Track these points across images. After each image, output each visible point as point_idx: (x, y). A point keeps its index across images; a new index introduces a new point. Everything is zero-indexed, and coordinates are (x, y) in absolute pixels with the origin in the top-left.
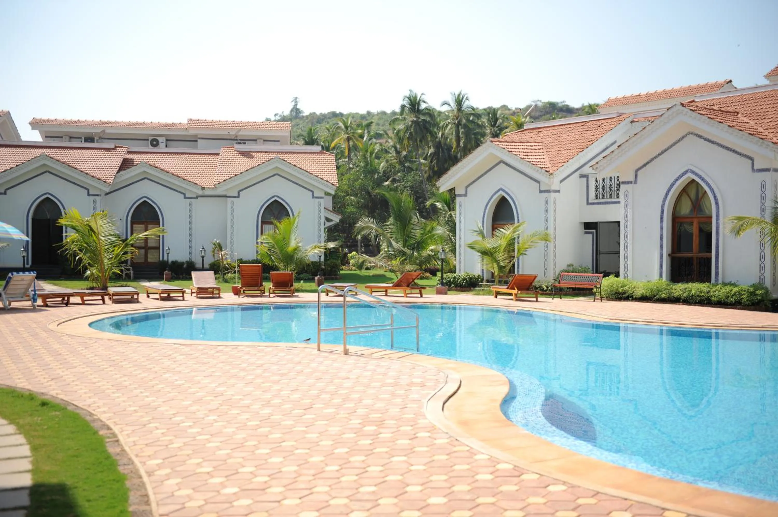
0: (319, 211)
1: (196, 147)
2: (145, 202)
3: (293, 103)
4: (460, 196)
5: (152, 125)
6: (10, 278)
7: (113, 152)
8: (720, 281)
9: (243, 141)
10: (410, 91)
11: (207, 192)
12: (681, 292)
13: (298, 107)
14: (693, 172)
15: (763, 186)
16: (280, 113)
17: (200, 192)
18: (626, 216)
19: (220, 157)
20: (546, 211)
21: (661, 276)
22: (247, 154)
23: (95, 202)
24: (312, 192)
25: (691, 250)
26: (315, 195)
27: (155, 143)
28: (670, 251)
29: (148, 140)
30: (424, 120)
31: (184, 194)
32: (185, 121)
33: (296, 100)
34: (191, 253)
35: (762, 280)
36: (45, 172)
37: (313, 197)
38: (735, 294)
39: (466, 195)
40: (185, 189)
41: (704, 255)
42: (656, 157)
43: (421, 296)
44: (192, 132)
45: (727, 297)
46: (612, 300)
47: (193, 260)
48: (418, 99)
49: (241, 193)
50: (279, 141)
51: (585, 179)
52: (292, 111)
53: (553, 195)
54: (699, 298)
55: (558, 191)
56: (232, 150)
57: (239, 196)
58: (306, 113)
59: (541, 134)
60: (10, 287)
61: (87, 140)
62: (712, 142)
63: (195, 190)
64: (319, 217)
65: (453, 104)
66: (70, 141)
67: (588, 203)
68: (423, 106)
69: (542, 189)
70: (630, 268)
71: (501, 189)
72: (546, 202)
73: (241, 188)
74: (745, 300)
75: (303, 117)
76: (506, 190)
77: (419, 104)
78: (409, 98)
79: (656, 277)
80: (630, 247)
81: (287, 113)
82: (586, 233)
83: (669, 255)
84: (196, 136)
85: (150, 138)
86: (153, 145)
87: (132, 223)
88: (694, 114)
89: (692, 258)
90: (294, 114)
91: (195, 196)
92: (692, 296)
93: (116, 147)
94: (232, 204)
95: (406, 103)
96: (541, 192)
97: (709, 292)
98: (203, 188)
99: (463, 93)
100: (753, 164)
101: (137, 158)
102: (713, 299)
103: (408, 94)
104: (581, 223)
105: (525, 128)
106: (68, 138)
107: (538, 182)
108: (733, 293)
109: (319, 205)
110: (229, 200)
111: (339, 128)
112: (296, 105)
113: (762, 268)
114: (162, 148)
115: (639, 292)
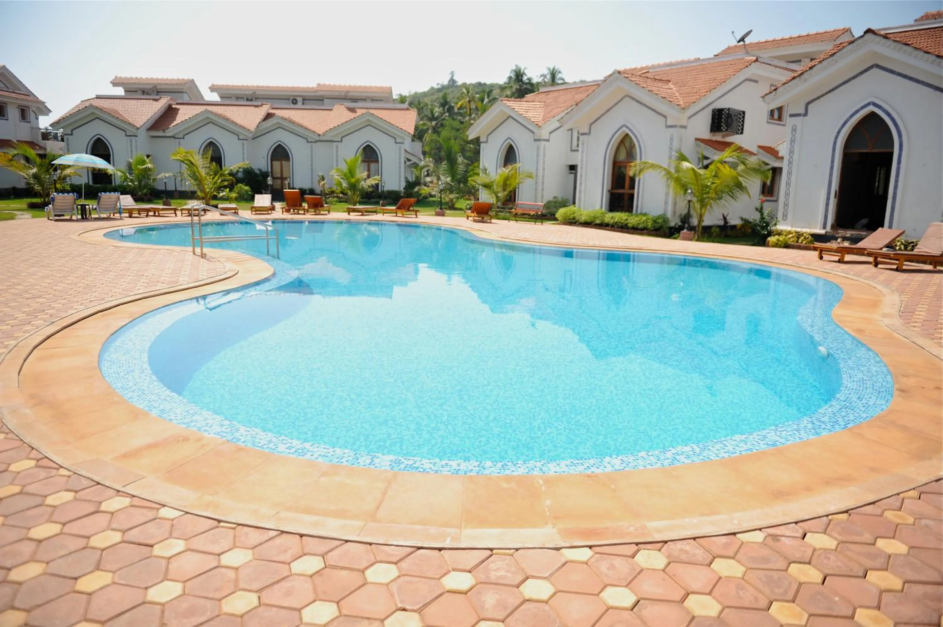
0: (400, 153)
1: (323, 104)
2: (280, 145)
3: (451, 76)
4: (483, 142)
5: (293, 89)
6: (100, 197)
7: (260, 108)
8: (639, 212)
9: (355, 100)
10: (517, 66)
11: (322, 138)
12: (610, 219)
13: (454, 78)
14: (627, 127)
15: (672, 139)
16: (441, 83)
17: (317, 138)
18: (582, 160)
19: (333, 112)
20: (538, 155)
21: (602, 207)
22: (352, 110)
23: (243, 144)
24: (395, 139)
25: (623, 187)
26: (397, 141)
27: (295, 102)
28: (610, 188)
29: (289, 99)
30: (525, 88)
31: (307, 139)
32: (315, 86)
33: (452, 73)
34: (312, 183)
35: (666, 211)
36: (208, 123)
37: (396, 143)
38: (644, 222)
39: (486, 142)
40: (307, 136)
41: (631, 191)
42: (604, 114)
43: (417, 217)
44: (319, 94)
45: (638, 224)
46: (563, 224)
47: (314, 188)
48: (522, 72)
49: (344, 139)
50: (382, 100)
51: (570, 132)
52: (449, 81)
53: (543, 143)
54: (620, 224)
55: (548, 140)
56: (343, 107)
57: (341, 141)
58: (460, 83)
59: (548, 96)
60: (101, 203)
61: (247, 100)
62: (641, 103)
63: (314, 137)
64: (400, 158)
65: (549, 76)
66: (237, 100)
67: (572, 150)
68: (525, 78)
69: (536, 138)
70: (582, 199)
71: (509, 138)
72: (538, 148)
73: (343, 135)
74: (650, 226)
75: (457, 86)
76: (513, 139)
77: (522, 76)
78: (515, 71)
79: (598, 207)
80: (583, 184)
81: (446, 83)
82: (571, 173)
83: (609, 191)
84: (322, 96)
85: (291, 98)
86: (294, 103)
87: (272, 160)
88: (626, 80)
89: (624, 194)
90: (451, 83)
91: (314, 141)
92: (616, 222)
93: (263, 104)
94: (337, 147)
95: (513, 75)
96: (535, 140)
97: (627, 220)
98: (319, 135)
99: (556, 68)
100: (666, 121)
101: (278, 112)
102: (629, 225)
103: (514, 68)
104: (567, 165)
105: (540, 91)
106: (235, 98)
107: (533, 132)
108: (642, 221)
109: (400, 148)
110: (335, 144)
111: (463, 93)
112: (452, 77)
113: (666, 203)
114: (300, 105)
115: (583, 219)
